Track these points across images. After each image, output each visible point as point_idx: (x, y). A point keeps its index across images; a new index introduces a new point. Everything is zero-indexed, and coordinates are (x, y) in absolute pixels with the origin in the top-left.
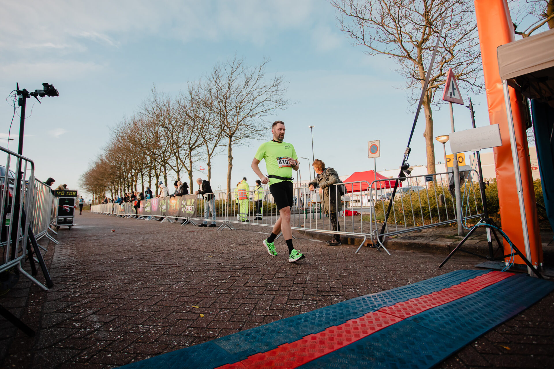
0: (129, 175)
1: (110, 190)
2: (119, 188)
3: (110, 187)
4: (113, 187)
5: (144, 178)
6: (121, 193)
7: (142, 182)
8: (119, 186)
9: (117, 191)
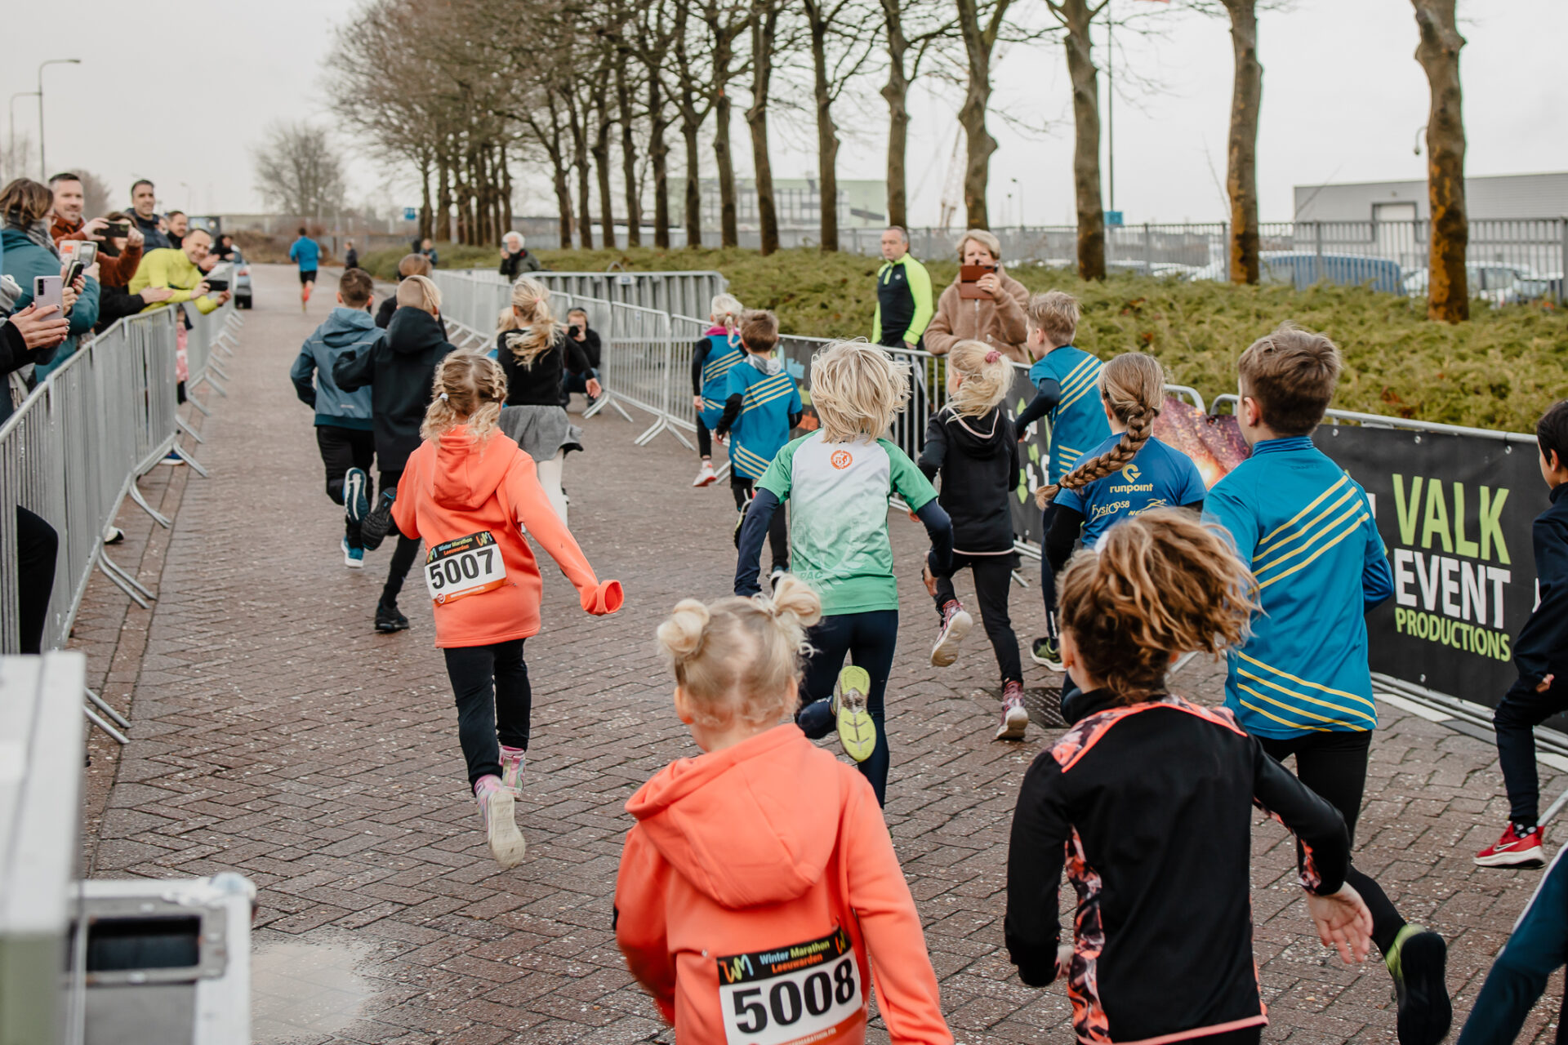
0: (696, 28)
1: (542, 137)
2: (617, 128)
3: (542, 117)
4: (565, 117)
5: (830, 62)
6: (628, 167)
7: (822, 86)
8: (616, 114)
9: (601, 153)
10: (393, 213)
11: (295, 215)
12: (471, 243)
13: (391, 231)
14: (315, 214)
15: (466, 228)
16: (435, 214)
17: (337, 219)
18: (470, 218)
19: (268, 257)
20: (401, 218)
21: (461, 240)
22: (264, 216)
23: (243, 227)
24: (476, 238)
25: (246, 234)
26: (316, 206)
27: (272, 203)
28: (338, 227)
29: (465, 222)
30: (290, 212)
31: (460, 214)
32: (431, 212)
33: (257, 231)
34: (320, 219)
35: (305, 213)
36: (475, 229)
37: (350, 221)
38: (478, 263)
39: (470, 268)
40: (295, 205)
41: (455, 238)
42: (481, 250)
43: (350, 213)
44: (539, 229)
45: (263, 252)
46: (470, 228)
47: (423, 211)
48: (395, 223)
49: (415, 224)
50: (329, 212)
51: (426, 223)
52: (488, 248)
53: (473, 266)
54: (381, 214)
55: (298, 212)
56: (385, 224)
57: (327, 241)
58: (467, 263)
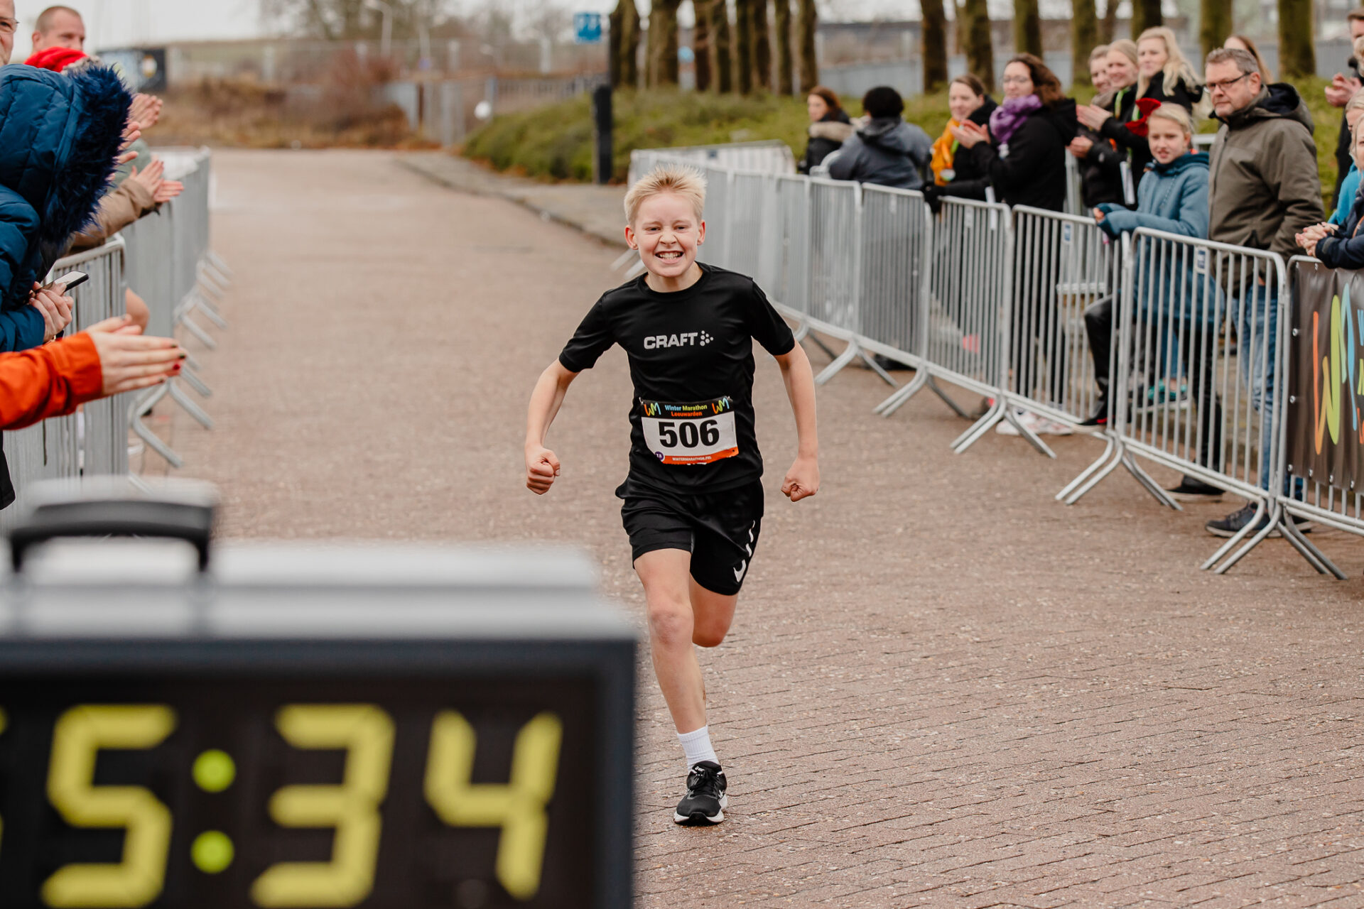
10: (549, 24)
11: (331, 38)
12: (725, 87)
13: (546, 66)
14: (374, 34)
15: (713, 53)
16: (645, 24)
17: (424, 42)
18: (723, 33)
19: (271, 136)
20: (569, 35)
21: (702, 82)
22: (261, 42)
23: (217, 70)
24: (735, 74)
25: (223, 85)
26: (378, 16)
27: (278, 11)
28: (427, 61)
29: (711, 40)
30: (317, 30)
31: (700, 23)
32: (637, 19)
33: (248, 79)
34: (387, 45)
35: (353, 33)
36: (734, 54)
37: (454, 46)
38: (738, 133)
39: (713, 146)
40: (330, 16)
41: (687, 77)
42: (749, 103)
43: (453, 29)
44: (879, 50)
45: (258, 125)
46: (723, 55)
47: (616, 19)
48: (555, 47)
49: (600, 49)
50: (404, 29)
51: (625, 47)
52: (760, 98)
53: (727, 140)
54: (521, 30)
55: (337, 30)
56: (528, 53)
57: (403, 95)
58: (714, 132)
